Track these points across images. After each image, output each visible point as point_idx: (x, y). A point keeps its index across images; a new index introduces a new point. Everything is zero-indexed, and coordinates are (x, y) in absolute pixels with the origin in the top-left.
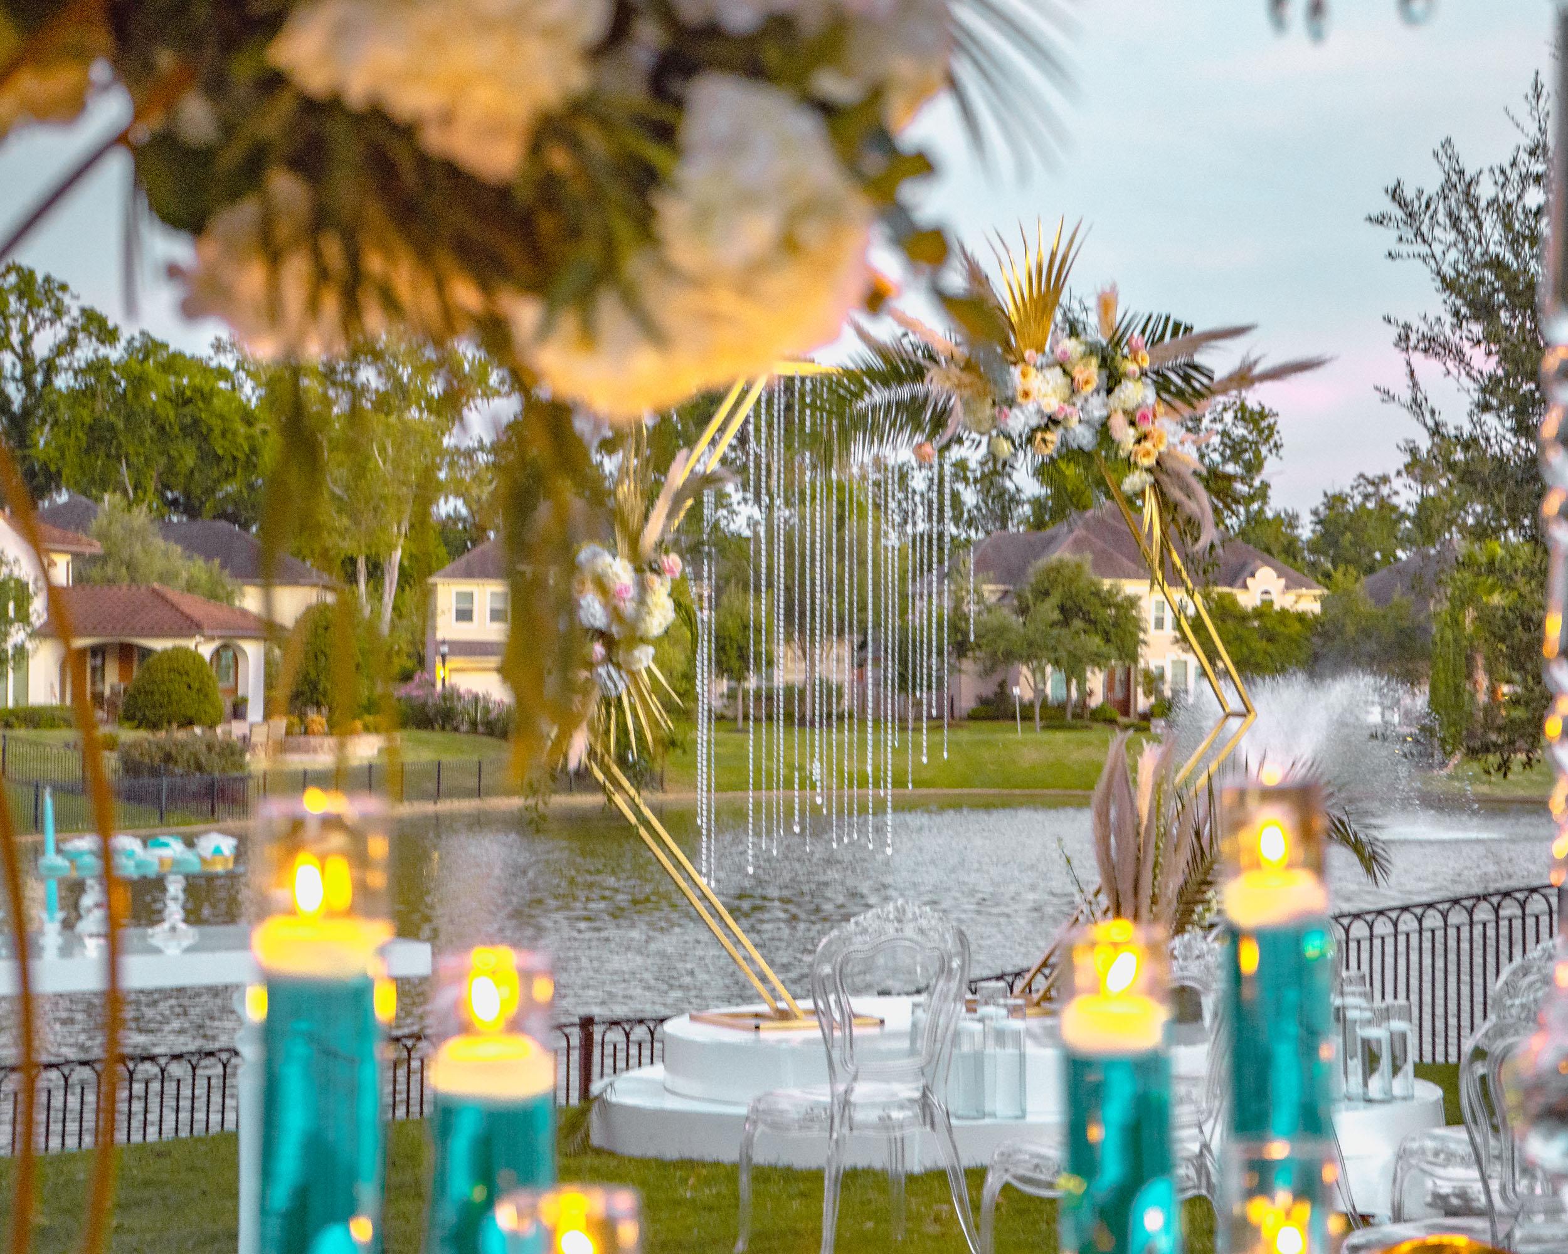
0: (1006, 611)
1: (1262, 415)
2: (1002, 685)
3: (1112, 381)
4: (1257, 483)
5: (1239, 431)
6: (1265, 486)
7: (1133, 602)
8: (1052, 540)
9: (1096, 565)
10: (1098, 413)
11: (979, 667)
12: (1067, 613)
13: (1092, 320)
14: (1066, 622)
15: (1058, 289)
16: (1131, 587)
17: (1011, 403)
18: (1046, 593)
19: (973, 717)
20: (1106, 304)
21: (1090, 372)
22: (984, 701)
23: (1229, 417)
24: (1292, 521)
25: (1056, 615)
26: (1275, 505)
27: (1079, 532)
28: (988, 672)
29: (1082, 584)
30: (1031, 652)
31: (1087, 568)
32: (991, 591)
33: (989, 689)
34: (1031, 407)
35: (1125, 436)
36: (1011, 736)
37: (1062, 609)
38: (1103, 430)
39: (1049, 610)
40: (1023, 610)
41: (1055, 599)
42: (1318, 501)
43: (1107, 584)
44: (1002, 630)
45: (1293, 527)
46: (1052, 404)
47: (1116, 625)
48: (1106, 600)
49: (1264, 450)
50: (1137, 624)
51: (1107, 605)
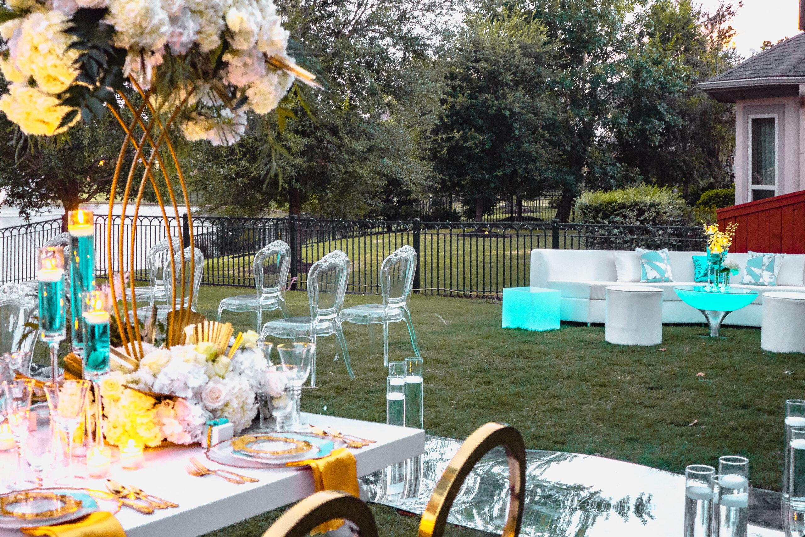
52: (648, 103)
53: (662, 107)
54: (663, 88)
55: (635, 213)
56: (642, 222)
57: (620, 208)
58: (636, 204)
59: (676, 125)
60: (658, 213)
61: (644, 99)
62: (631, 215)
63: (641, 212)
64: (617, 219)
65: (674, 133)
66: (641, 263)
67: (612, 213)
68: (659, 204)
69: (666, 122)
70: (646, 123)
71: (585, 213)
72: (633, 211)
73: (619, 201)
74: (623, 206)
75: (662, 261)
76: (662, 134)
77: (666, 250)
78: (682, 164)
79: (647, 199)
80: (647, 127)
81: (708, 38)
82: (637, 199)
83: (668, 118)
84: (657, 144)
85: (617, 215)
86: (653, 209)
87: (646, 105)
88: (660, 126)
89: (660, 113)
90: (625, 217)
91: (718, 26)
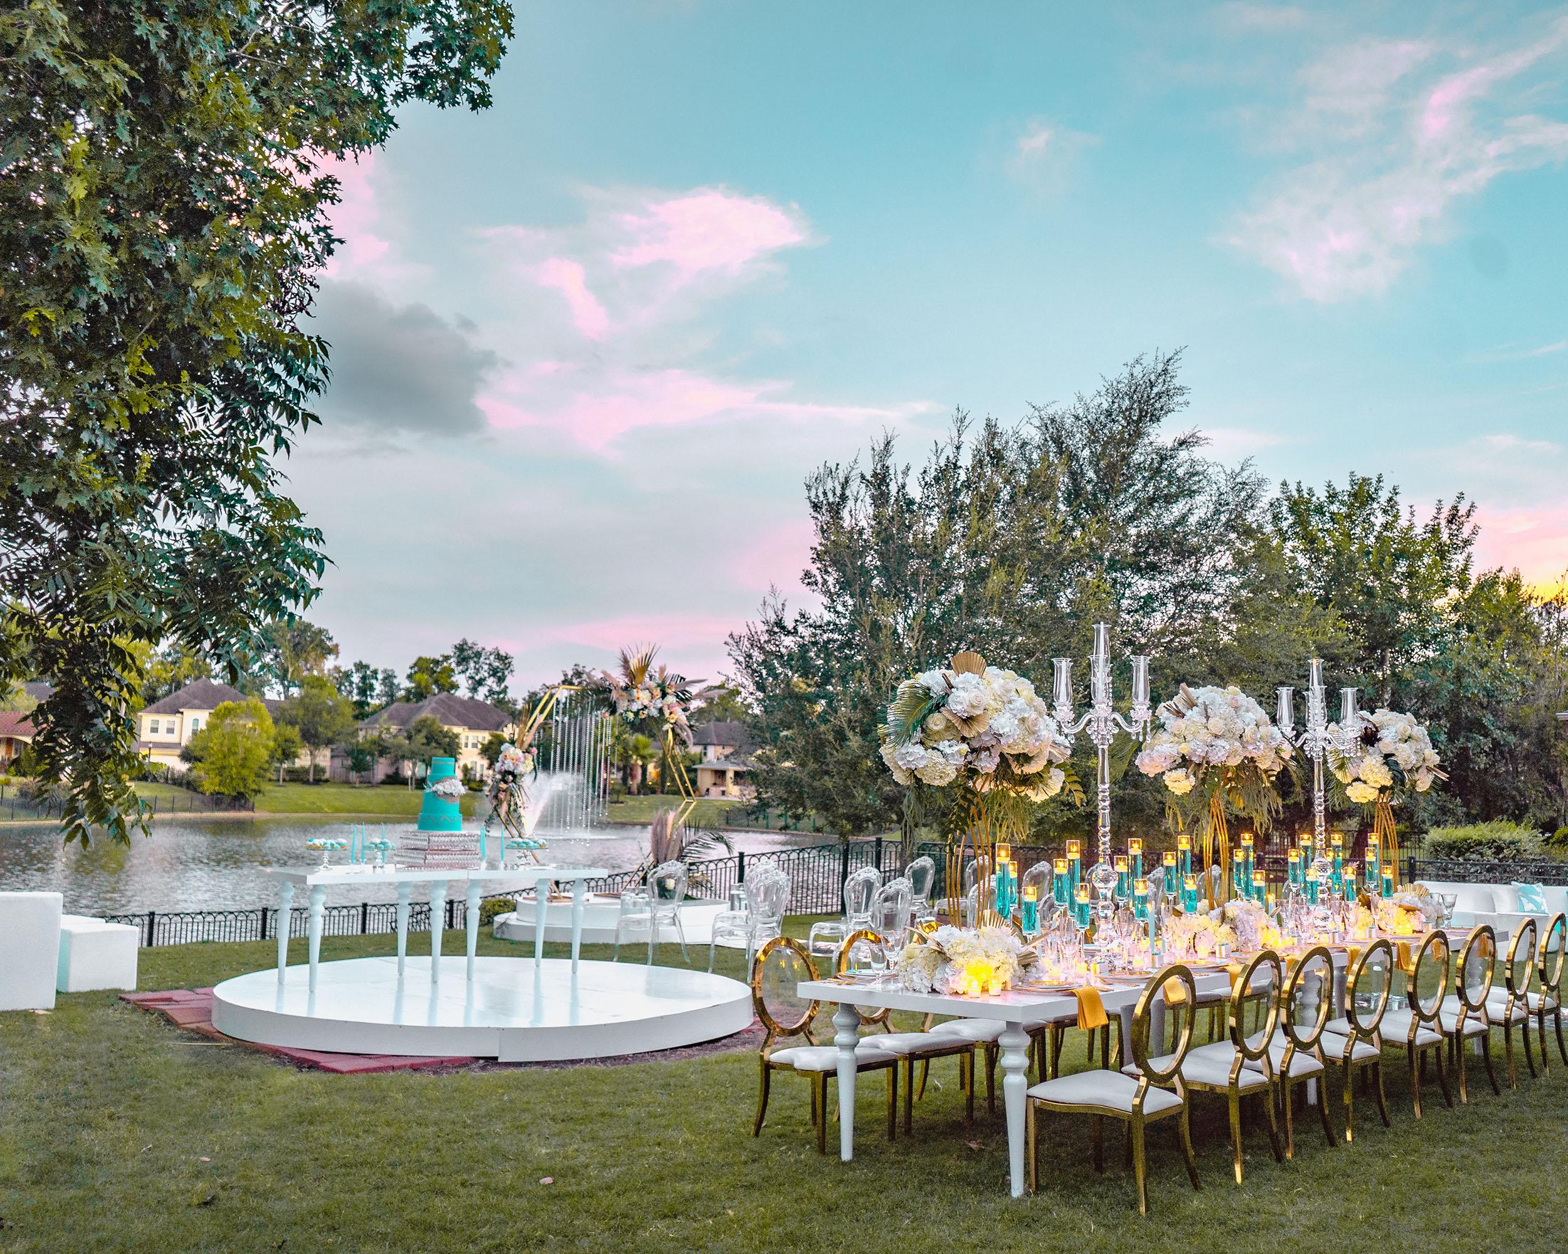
0: (401, 738)
1: (506, 658)
2: (397, 769)
3: (664, 695)
4: (503, 686)
5: (496, 664)
6: (506, 687)
7: (457, 736)
8: (421, 707)
9: (441, 721)
10: (659, 706)
11: (389, 762)
12: (430, 739)
13: (657, 675)
14: (428, 744)
15: (648, 665)
16: (456, 730)
17: (633, 701)
18: (420, 731)
19: (383, 783)
20: (662, 670)
21: (658, 692)
22: (388, 776)
23: (492, 657)
24: (515, 702)
25: (424, 741)
26: (510, 695)
27: (434, 705)
28: (393, 764)
29: (435, 727)
30: (412, 756)
31: (438, 721)
32: (394, 729)
33: (391, 771)
34: (639, 702)
35: (667, 712)
36: (406, 792)
37: (426, 738)
38: (661, 710)
39: (420, 738)
40: (409, 738)
41: (424, 733)
42: (526, 695)
43: (446, 728)
44: (400, 746)
45: (514, 704)
46: (646, 702)
47: (449, 745)
48: (446, 735)
49: (506, 672)
50: (458, 746)
51: (445, 737)
52: (1469, 714)
53: (1487, 720)
54: (1489, 695)
55: (1493, 850)
56: (1500, 860)
57: (1477, 845)
58: (1494, 841)
59: (1507, 744)
60: (1518, 851)
61: (1464, 709)
62: (1489, 852)
63: (1499, 850)
64: (1474, 856)
65: (1502, 753)
66: (1518, 897)
67: (1468, 850)
68: (1520, 841)
69: (1494, 739)
70: (1468, 739)
71: (1437, 851)
72: (1490, 848)
73: (1475, 837)
74: (1480, 843)
75: (1538, 894)
76: (1487, 755)
77: (1540, 884)
78: (1514, 793)
79: (1506, 836)
80: (1469, 745)
81: (1544, 628)
82: (1495, 836)
83: (1497, 734)
84: (1482, 766)
85: (1473, 852)
86: (1512, 846)
87: (1467, 717)
88: (1485, 744)
89: (1485, 727)
90: (1482, 854)
91: (1556, 615)
